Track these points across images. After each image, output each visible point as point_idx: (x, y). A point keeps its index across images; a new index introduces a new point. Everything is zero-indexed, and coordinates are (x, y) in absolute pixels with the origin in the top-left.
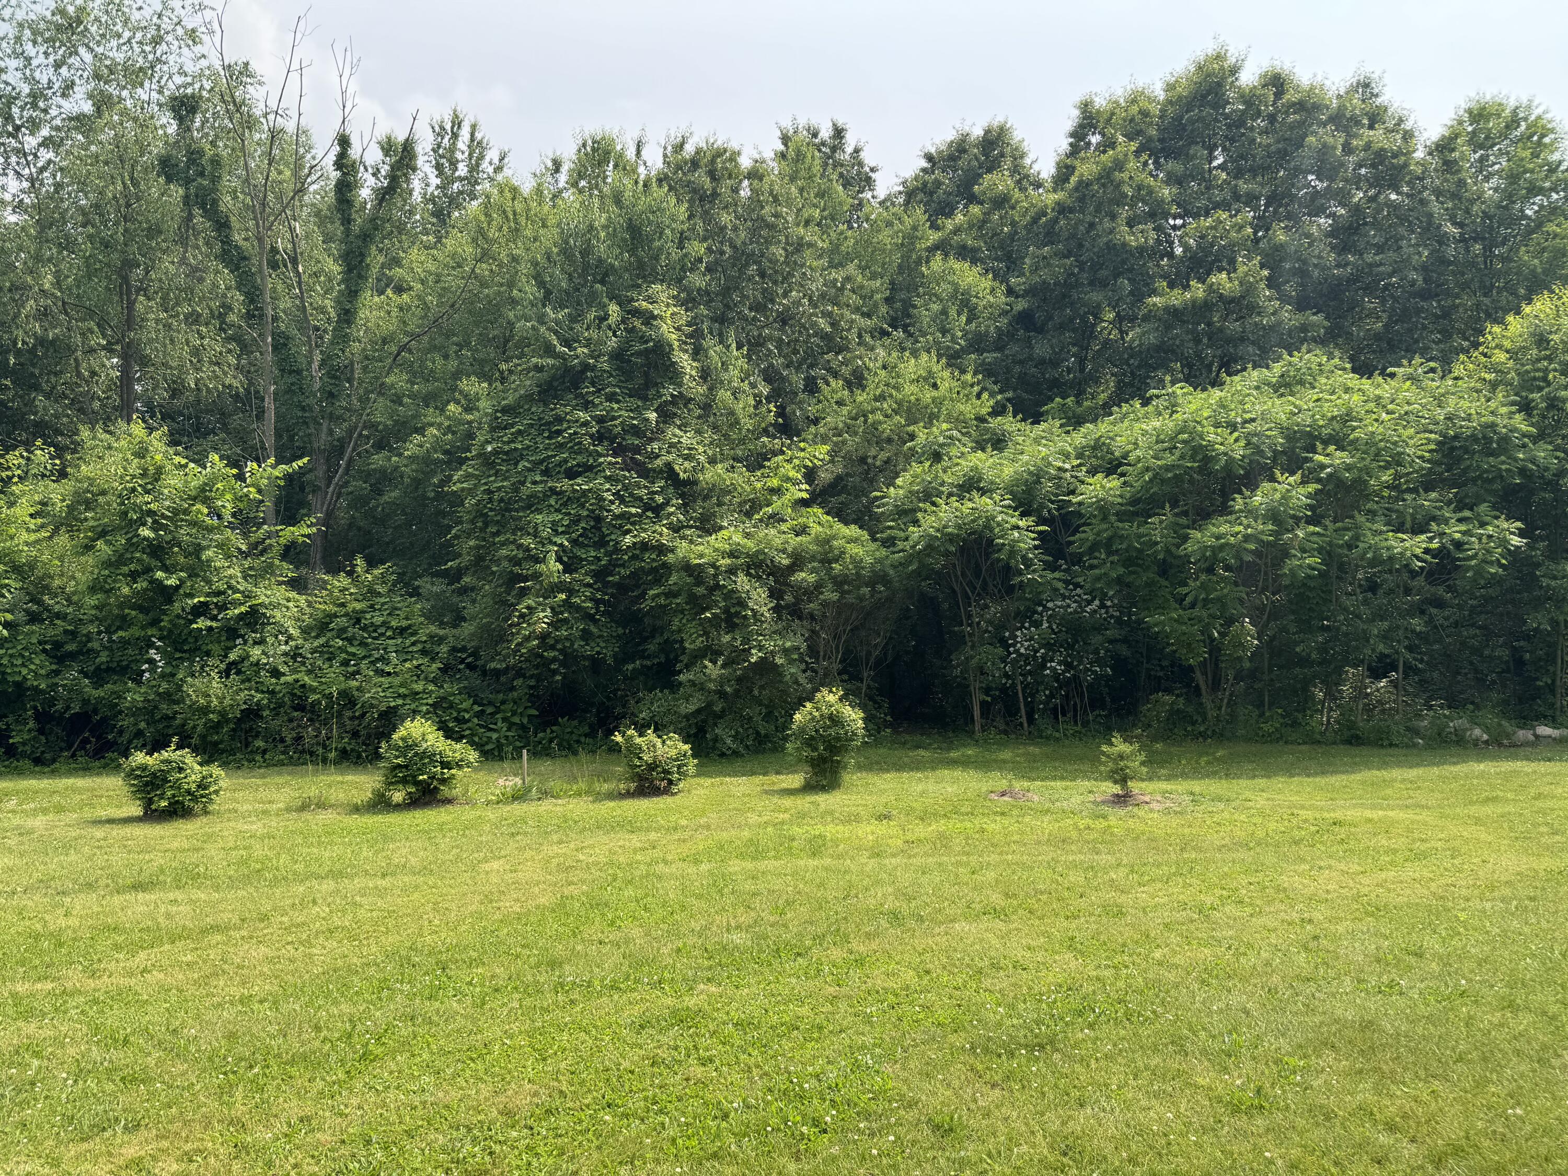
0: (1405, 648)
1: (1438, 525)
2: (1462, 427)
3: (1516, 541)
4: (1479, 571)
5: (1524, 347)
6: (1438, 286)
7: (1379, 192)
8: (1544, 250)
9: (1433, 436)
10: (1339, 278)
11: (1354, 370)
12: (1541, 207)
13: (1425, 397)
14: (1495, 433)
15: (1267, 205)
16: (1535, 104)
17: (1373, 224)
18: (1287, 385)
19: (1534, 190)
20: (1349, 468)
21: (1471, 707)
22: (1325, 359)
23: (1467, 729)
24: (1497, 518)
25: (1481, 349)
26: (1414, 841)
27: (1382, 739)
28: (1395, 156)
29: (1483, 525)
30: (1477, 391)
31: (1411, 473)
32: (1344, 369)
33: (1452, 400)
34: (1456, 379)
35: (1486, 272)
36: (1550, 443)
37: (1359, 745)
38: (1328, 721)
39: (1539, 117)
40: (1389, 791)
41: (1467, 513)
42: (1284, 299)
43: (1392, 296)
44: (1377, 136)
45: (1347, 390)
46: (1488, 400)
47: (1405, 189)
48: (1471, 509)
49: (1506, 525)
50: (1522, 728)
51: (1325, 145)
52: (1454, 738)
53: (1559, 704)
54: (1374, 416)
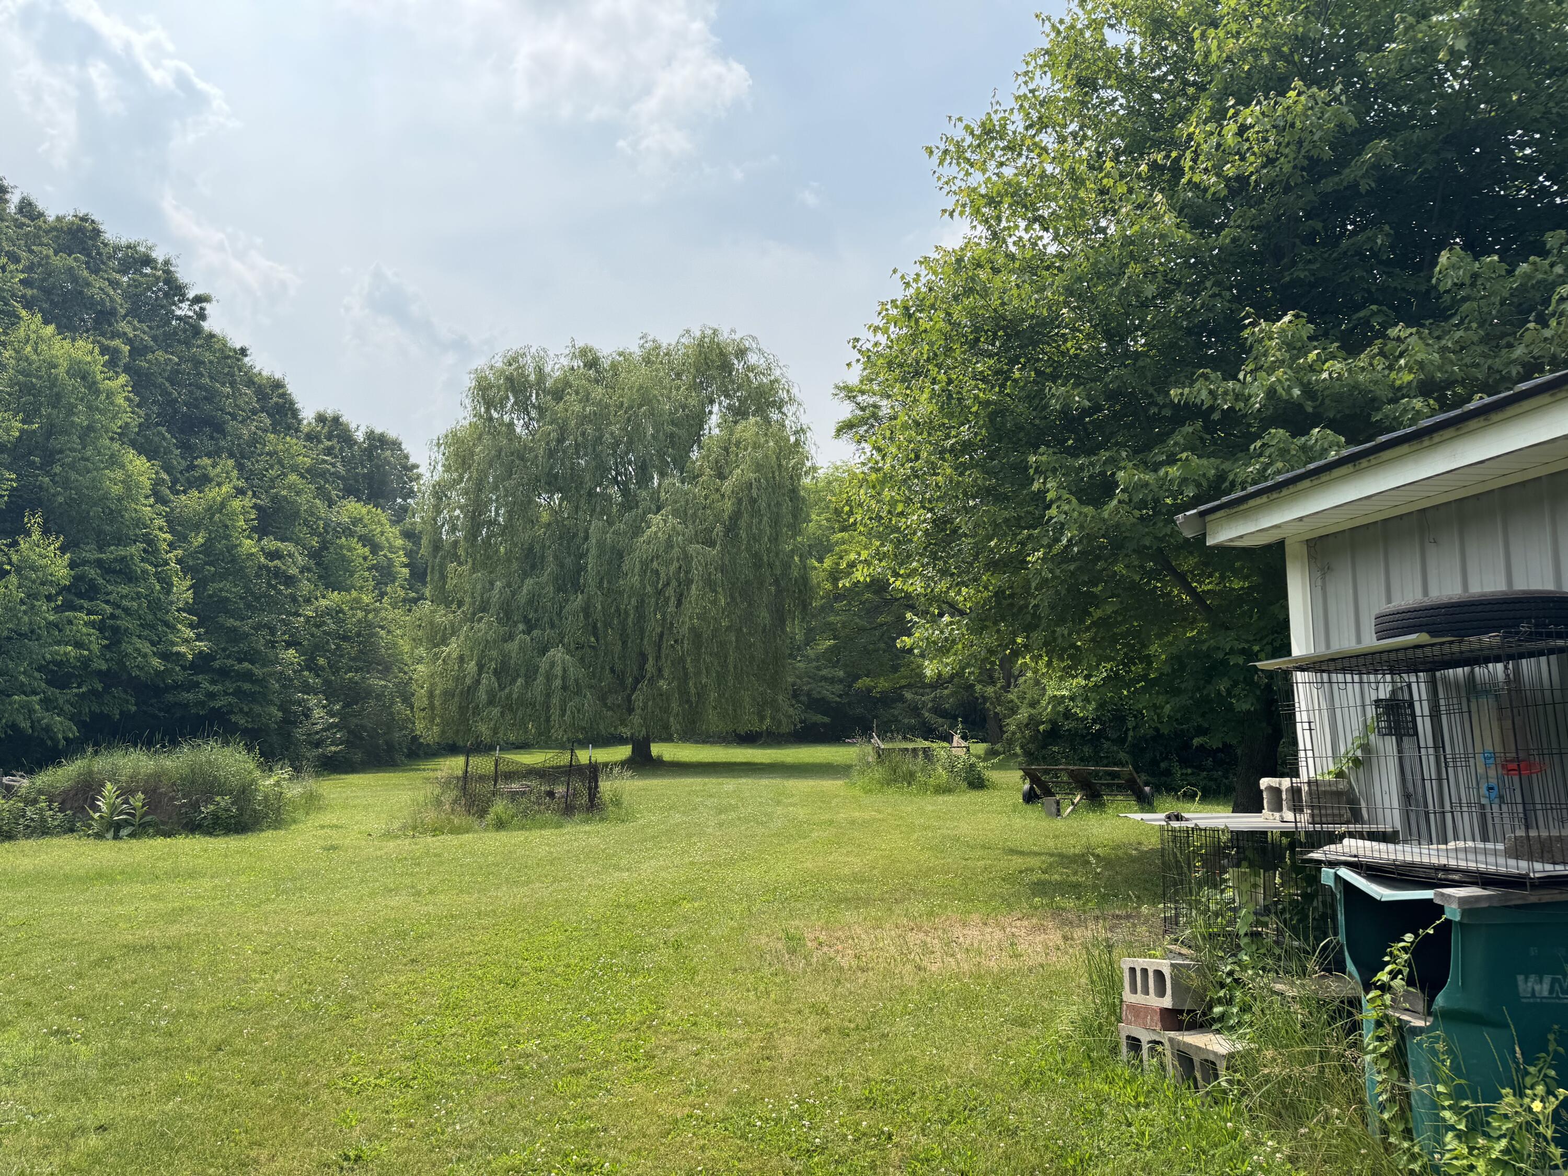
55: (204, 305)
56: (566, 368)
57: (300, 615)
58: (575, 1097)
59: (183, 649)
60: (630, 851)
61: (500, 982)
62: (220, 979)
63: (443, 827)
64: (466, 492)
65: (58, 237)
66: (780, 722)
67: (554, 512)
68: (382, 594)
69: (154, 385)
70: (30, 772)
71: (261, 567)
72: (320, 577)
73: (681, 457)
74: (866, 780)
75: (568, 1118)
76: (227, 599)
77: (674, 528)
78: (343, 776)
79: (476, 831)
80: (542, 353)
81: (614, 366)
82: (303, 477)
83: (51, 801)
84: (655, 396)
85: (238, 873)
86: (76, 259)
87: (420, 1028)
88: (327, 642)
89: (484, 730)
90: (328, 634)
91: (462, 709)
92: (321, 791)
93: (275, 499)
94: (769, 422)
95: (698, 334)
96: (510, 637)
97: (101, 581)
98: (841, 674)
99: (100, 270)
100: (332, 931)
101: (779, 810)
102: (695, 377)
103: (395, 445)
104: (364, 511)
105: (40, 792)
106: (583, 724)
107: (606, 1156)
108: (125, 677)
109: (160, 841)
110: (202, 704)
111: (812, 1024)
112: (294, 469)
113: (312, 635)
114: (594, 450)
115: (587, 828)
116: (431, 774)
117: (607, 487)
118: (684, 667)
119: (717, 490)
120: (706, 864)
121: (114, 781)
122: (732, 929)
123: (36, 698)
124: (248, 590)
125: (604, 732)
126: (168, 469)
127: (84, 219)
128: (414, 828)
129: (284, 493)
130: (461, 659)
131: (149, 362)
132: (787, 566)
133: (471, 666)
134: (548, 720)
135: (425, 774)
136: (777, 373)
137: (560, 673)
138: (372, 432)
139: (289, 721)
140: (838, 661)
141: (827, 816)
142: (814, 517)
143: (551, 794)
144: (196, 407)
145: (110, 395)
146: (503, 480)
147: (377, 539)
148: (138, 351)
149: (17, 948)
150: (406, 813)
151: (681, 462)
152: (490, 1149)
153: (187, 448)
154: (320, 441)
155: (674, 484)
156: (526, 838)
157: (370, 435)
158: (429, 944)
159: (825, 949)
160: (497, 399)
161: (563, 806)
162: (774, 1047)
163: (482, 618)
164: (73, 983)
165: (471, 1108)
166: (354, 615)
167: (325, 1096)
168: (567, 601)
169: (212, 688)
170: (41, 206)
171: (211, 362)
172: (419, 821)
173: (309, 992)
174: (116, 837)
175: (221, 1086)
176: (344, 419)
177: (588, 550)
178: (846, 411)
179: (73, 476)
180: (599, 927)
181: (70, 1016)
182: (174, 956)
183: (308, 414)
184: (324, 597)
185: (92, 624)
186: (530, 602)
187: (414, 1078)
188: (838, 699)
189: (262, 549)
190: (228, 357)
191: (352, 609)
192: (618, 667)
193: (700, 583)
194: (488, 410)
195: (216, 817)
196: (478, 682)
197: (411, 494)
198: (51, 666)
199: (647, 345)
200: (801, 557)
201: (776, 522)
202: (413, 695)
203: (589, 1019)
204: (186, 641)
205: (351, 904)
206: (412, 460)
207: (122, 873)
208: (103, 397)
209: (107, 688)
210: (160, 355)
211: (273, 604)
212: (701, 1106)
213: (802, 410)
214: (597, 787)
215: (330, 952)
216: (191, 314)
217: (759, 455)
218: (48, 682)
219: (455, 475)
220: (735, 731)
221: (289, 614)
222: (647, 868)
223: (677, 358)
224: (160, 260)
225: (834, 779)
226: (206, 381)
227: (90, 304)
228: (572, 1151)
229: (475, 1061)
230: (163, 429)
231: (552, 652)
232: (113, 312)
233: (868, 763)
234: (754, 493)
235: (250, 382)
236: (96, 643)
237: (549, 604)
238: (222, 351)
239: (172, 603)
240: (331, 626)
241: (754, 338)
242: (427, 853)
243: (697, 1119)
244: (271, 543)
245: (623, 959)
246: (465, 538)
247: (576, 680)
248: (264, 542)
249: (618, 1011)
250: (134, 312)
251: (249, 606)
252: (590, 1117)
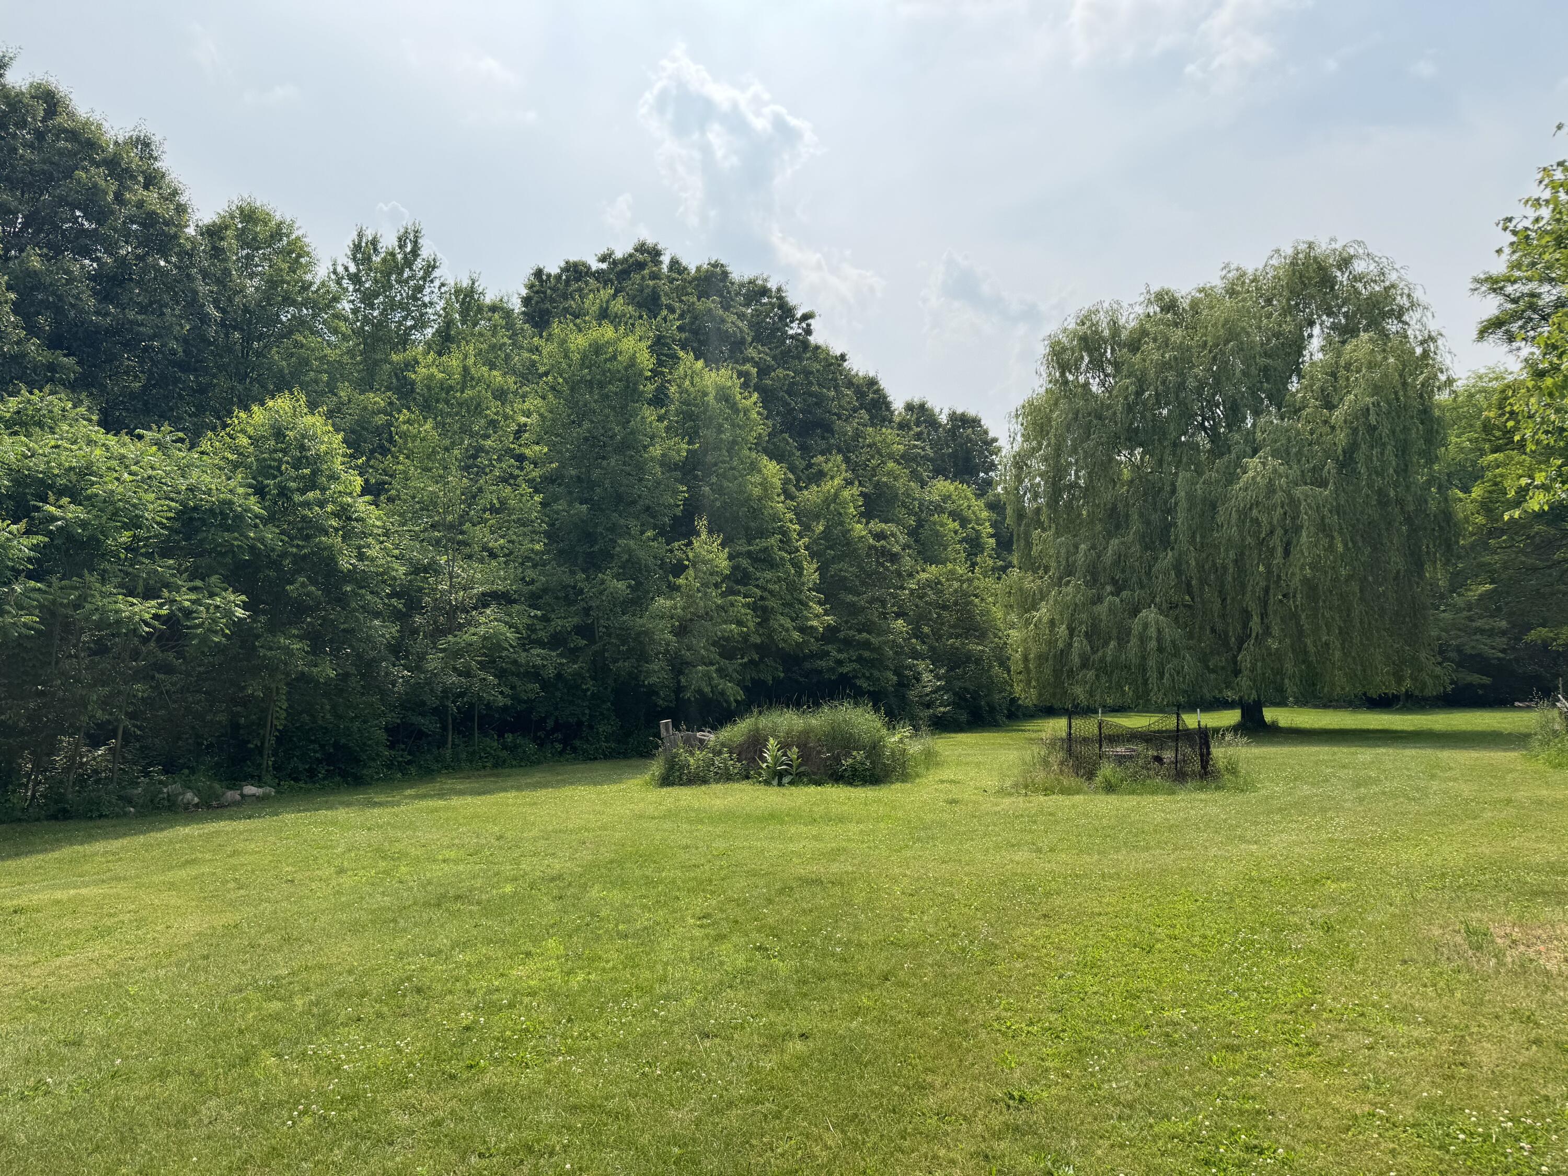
0: (127, 714)
1: (170, 592)
2: (202, 500)
3: (240, 613)
4: (204, 639)
5: (263, 436)
6: (197, 361)
7: (147, 253)
8: (292, 355)
9: (173, 504)
10: (96, 325)
11: (100, 424)
12: (293, 316)
13: (169, 465)
14: (231, 510)
15: (25, 225)
16: (296, 225)
17: (138, 282)
18: (23, 424)
19: (288, 300)
20: (84, 524)
21: (186, 771)
22: (70, 405)
23: (180, 794)
24: (226, 590)
25: (228, 429)
26: (101, 918)
27: (91, 811)
28: (166, 223)
29: (212, 595)
30: (220, 469)
31: (150, 537)
32: (90, 420)
33: (195, 473)
34: (202, 453)
35: (242, 360)
36: (278, 527)
37: (65, 819)
38: (33, 795)
39: (298, 238)
40: (87, 867)
41: (198, 583)
42: (32, 330)
43: (151, 359)
44: (152, 197)
45: (90, 442)
46: (229, 479)
47: (174, 259)
48: (203, 580)
49: (232, 598)
50: (231, 789)
51: (95, 185)
52: (166, 803)
53: (265, 765)
54: (115, 475)
55: (809, 321)
56: (1142, 317)
57: (904, 589)
58: (1234, 1073)
59: (815, 623)
60: (1256, 823)
61: (1135, 946)
62: (878, 915)
63: (1054, 787)
64: (1045, 459)
65: (698, 285)
66: (1424, 684)
67: (1136, 468)
68: (974, 565)
69: (777, 398)
70: (714, 729)
71: (871, 547)
72: (919, 552)
73: (1279, 390)
74: (1553, 752)
75: (1230, 1094)
76: (845, 578)
77: (1275, 471)
78: (953, 735)
79: (1085, 793)
80: (1115, 306)
81: (1195, 304)
82: (899, 464)
83: (731, 753)
84: (1243, 328)
85: (878, 819)
86: (713, 302)
87: (1061, 982)
88: (930, 612)
89: (1079, 692)
90: (930, 604)
91: (1057, 673)
92: (937, 748)
93: (877, 485)
94: (1387, 336)
95: (1290, 251)
96: (1099, 599)
97: (751, 569)
98: (1504, 624)
99: (730, 306)
100: (967, 880)
101: (1435, 785)
102: (1289, 300)
103: (974, 423)
104: (952, 488)
105: (723, 745)
106: (1183, 686)
107: (1277, 1141)
108: (774, 649)
109: (812, 789)
110: (832, 670)
111: (1514, 1032)
112: (891, 456)
113: (917, 606)
114: (1177, 396)
115: (1203, 796)
116: (1034, 735)
117: (1193, 434)
118: (1298, 624)
119: (1326, 422)
120: (1348, 842)
121: (776, 737)
122: (1394, 915)
123: (713, 668)
124: (862, 569)
125: (1208, 695)
126: (792, 469)
127: (715, 265)
128: (1026, 787)
129: (884, 479)
130: (1052, 623)
131: (772, 379)
132: (1422, 501)
133: (1062, 630)
134: (1145, 683)
135: (1027, 735)
136: (1393, 277)
137: (1154, 635)
138: (954, 413)
139: (904, 684)
140: (1499, 609)
141: (1502, 795)
142: (1454, 439)
143: (1158, 759)
144: (810, 413)
145: (746, 411)
146: (1082, 442)
147: (965, 513)
148: (764, 371)
149: (723, 873)
150: (1016, 771)
151: (1278, 397)
152: (1150, 1112)
153: (803, 448)
154: (910, 429)
155: (1272, 422)
156: (1138, 803)
157: (953, 417)
158: (1058, 901)
159: (1522, 948)
160: (1072, 362)
161: (1173, 772)
162: (1469, 1053)
163: (1069, 582)
164: (766, 907)
165: (1124, 1067)
166: (950, 586)
167: (983, 1035)
168: (1156, 559)
169: (841, 656)
170: (684, 263)
171: (818, 371)
172: (1029, 780)
173: (954, 935)
174: (780, 784)
175: (893, 1013)
176: (928, 405)
177: (1176, 504)
178: (1491, 306)
179: (726, 484)
180: (1232, 900)
181: (767, 936)
182: (837, 890)
183: (898, 404)
184: (924, 571)
185: (747, 605)
186: (1117, 563)
187: (1064, 1031)
188: (1501, 655)
189: (870, 532)
190: (832, 364)
191: (948, 580)
192: (1220, 626)
193: (1312, 528)
194: (1063, 374)
195: (854, 769)
196: (1070, 645)
197: (992, 466)
198: (722, 642)
199: (1230, 275)
200: (1440, 488)
201: (1403, 450)
202: (1009, 659)
203: (1236, 995)
204: (817, 616)
205: (979, 856)
206: (991, 435)
207: (788, 815)
208: (742, 414)
209: (761, 659)
210: (780, 372)
211: (881, 580)
212: (1384, 1105)
213: (1429, 314)
214: (1209, 753)
215: (968, 899)
216: (800, 331)
217: (1377, 375)
218: (720, 655)
219: (1034, 443)
220: (1365, 694)
221: (896, 588)
222: (1279, 842)
223: (1265, 283)
224: (774, 289)
225: (1505, 750)
226: (815, 388)
227: (724, 337)
228: (1239, 1130)
229: (1121, 1021)
230: (786, 436)
231: (1144, 613)
232: (742, 342)
233: (1555, 732)
234: (1373, 420)
235: (850, 384)
236: (751, 621)
237: (1137, 564)
238: (826, 359)
239: (803, 584)
240: (932, 596)
241: (1359, 243)
242: (1042, 812)
243: (1381, 1119)
244: (877, 526)
245: (1265, 936)
246: (1047, 504)
247: (1173, 642)
248: (871, 525)
249: (1268, 990)
250: (757, 338)
251: (863, 583)
252: (1254, 1098)
